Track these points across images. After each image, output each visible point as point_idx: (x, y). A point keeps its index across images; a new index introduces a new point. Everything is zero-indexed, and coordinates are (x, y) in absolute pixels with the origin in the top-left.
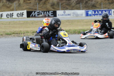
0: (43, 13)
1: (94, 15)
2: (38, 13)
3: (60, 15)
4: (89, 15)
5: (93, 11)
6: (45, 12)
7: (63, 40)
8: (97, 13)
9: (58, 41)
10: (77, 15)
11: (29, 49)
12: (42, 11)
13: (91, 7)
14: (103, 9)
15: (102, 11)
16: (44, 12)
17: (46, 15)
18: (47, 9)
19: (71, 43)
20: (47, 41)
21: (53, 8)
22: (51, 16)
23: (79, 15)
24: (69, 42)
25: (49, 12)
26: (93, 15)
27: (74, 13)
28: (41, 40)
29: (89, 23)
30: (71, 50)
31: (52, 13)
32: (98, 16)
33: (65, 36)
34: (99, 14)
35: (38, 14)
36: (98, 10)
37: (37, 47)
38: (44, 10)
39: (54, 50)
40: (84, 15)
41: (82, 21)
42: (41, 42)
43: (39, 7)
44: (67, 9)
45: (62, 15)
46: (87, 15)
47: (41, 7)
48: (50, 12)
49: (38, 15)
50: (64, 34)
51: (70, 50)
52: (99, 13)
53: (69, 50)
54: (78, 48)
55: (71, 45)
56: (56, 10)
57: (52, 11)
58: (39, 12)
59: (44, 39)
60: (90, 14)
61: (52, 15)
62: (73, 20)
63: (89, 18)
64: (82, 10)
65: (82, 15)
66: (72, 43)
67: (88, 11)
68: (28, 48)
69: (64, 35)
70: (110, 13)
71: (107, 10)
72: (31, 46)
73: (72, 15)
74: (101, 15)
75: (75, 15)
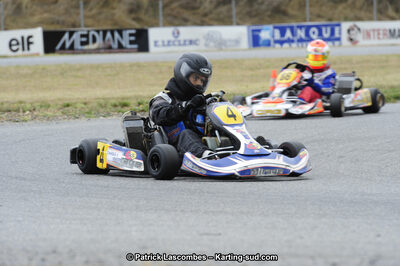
0: (99, 38)
1: (281, 43)
2: (82, 36)
3: (160, 43)
4: (261, 42)
5: (275, 28)
6: (109, 35)
7: (224, 133)
8: (288, 34)
9: (207, 138)
10: (221, 44)
11: (105, 166)
12: (98, 31)
13: (270, 16)
14: (311, 20)
15: (308, 29)
16: (105, 32)
17: (112, 43)
18: (116, 24)
19: (256, 143)
21: (135, 19)
22: (129, 46)
23: (228, 43)
24: (246, 141)
25: (121, 35)
26: (276, 42)
27: (209, 38)
28: (147, 136)
29: (262, 71)
30: (257, 169)
31: (133, 38)
32: (294, 45)
33: (231, 121)
34: (295, 39)
35: (84, 39)
36: (294, 24)
37: (134, 161)
38: (105, 28)
39: (197, 171)
40: (245, 42)
41: (238, 63)
42: (144, 141)
43: (86, 17)
44: (185, 22)
45: (169, 45)
46: (256, 42)
47: (93, 17)
48: (126, 34)
49: (83, 44)
50: (230, 113)
51: (253, 169)
52: (298, 37)
53: (249, 171)
54: (280, 161)
55: (256, 152)
56: (145, 27)
57: (133, 32)
58: (85, 33)
59: (156, 133)
60: (265, 41)
61: (131, 42)
63: (261, 53)
64: (238, 24)
65: (237, 42)
66: (259, 146)
67: (259, 31)
68: (99, 165)
69: (229, 116)
70: (337, 35)
71: (326, 26)
72: (111, 156)
73: (202, 42)
74: (304, 44)
75: (212, 44)
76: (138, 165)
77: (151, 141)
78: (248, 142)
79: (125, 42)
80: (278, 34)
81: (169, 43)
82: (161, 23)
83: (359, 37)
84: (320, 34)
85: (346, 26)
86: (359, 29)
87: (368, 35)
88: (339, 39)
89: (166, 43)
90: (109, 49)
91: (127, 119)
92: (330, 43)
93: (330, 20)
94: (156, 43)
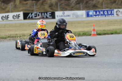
0: (40, 15)
1: (96, 16)
3: (59, 16)
4: (89, 16)
5: (94, 11)
6: (43, 14)
8: (98, 13)
10: (77, 16)
12: (40, 13)
13: (92, 8)
14: (105, 9)
15: (104, 11)
16: (42, 13)
17: (44, 16)
18: (45, 10)
21: (51, 9)
22: (49, 17)
23: (79, 16)
26: (94, 15)
27: (73, 14)
29: (90, 24)
32: (100, 16)
34: (100, 14)
35: (36, 15)
36: (100, 10)
38: (42, 11)
40: (85, 16)
41: (82, 22)
43: (36, 8)
44: (66, 10)
45: (61, 17)
46: (88, 15)
47: (38, 8)
48: (48, 13)
49: (35, 16)
56: (54, 11)
57: (51, 13)
58: (36, 13)
60: (91, 15)
61: (50, 16)
62: (73, 22)
63: (89, 19)
64: (82, 10)
65: (82, 15)
67: (89, 12)
70: (113, 13)
71: (109, 10)
73: (72, 16)
74: (103, 16)
75: (74, 16)
79: (48, 16)
80: (94, 13)
82: (59, 10)
84: (108, 13)
85: (115, 10)
86: (119, 11)
88: (113, 14)
89: (60, 16)
90: (43, 18)
92: (111, 16)
93: (111, 8)
94: (57, 16)
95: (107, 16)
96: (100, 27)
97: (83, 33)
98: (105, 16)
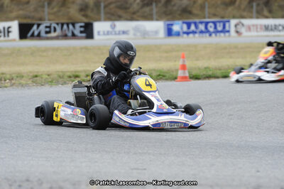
0: (58, 28)
1: (188, 33)
2: (46, 27)
3: (101, 33)
4: (173, 33)
5: (184, 23)
6: (65, 27)
7: (143, 97)
8: (193, 27)
9: (131, 101)
10: (145, 34)
11: (59, 120)
12: (58, 24)
13: (180, 15)
14: (209, 18)
15: (207, 23)
16: (62, 25)
17: (67, 32)
18: (70, 18)
19: (165, 105)
20: (103, 100)
21: (84, 16)
22: (79, 35)
23: (150, 33)
24: (158, 103)
25: (73, 25)
26: (184, 33)
27: (136, 29)
28: (89, 99)
29: (174, 53)
30: (165, 123)
31: (82, 29)
32: (197, 35)
33: (148, 89)
34: (198, 31)
35: (48, 30)
36: (197, 20)
37: (78, 116)
38: (63, 21)
39: (122, 123)
40: (162, 33)
41: (157, 47)
42: (87, 102)
43: (49, 14)
44: (119, 18)
46: (170, 32)
47: (54, 14)
48: (78, 26)
49: (47, 32)
50: (147, 83)
51: (162, 123)
53: (159, 124)
54: (182, 118)
55: (165, 110)
56: (91, 21)
57: (83, 24)
58: (48, 25)
59: (96, 96)
60: (176, 32)
61: (81, 32)
63: (173, 40)
64: (157, 20)
65: (156, 32)
66: (167, 107)
67: (172, 25)
68: (55, 119)
69: (147, 85)
70: (227, 28)
71: (220, 22)
72: (64, 112)
73: (132, 32)
74: (204, 35)
75: (139, 34)
76: (82, 119)
77: (92, 102)
78: (159, 104)
79: (77, 32)
80: (185, 27)
81: (108, 33)
82: (102, 19)
83: (243, 30)
84: (215, 28)
85: (233, 22)
86: (243, 25)
87: (249, 28)
89: (106, 33)
90: (65, 36)
91: (75, 86)
92: (222, 34)
93: (223, 18)
94: (99, 33)
95: (213, 35)
96: (197, 60)
97: (158, 74)
98: (210, 35)
